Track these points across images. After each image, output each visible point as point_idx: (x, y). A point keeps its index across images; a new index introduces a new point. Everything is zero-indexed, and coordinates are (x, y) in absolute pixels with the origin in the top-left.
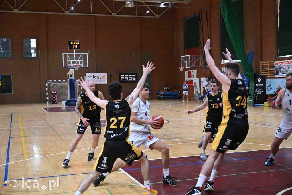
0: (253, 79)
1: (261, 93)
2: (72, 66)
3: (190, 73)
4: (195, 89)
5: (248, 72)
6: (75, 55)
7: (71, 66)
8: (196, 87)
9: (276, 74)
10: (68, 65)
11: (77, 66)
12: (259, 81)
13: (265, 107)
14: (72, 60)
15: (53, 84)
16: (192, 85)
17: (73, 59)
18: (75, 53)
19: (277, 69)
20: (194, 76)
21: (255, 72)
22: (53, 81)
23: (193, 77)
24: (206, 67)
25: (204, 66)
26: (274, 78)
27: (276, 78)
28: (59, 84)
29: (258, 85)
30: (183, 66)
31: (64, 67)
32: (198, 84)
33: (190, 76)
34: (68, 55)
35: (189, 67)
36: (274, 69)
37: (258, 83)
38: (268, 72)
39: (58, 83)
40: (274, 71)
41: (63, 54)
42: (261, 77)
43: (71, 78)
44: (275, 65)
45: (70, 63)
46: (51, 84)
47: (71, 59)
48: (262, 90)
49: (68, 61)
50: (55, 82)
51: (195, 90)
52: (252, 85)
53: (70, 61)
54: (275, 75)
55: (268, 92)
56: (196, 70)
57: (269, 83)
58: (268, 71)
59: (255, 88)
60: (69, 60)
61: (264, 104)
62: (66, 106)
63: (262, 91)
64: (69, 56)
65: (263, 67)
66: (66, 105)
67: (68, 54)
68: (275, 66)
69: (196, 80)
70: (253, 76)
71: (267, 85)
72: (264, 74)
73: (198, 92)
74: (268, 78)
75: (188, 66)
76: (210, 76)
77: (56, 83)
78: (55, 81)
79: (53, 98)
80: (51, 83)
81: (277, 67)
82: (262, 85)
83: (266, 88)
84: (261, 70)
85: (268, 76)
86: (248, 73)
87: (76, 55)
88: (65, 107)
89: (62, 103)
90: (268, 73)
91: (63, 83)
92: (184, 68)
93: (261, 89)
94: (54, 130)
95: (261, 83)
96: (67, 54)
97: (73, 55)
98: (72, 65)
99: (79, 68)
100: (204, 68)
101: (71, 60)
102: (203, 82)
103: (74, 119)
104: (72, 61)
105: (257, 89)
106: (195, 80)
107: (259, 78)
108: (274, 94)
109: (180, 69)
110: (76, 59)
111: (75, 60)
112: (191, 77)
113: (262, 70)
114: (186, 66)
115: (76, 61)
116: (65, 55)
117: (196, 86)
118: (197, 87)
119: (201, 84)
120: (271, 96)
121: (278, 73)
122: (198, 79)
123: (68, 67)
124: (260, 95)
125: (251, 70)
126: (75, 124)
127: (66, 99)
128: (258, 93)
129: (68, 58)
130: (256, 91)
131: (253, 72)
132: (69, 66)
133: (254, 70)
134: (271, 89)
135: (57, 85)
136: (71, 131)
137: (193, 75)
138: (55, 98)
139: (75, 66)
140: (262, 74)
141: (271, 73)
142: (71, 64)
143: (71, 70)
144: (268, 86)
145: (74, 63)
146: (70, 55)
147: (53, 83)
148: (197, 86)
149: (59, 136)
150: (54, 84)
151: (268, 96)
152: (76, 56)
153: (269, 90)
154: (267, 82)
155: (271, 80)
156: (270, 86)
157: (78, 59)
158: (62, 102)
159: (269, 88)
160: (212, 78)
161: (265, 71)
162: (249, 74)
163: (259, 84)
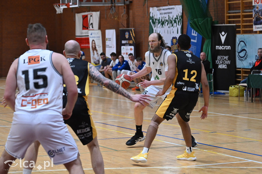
0: (210, 35)
1: (228, 65)
3: (85, 18)
4: (94, 55)
5: (197, 18)
8: (95, 51)
9: (256, 24)
12: (223, 39)
13: (230, 98)
16: (87, 45)
19: (257, 12)
20: (94, 25)
21: (213, 18)
23: (91, 26)
24: (115, 7)
25: (112, 3)
26: (251, 32)
27: (256, 32)
29: (221, 48)
30: (63, 3)
32: (99, 43)
33: (86, 26)
35: (76, 4)
36: (252, 12)
37: (220, 44)
38: (240, 19)
40: (251, 16)
42: (226, 29)
44: (253, 4)
48: (229, 59)
51: (94, 58)
52: (207, 46)
54: (254, 26)
55: (240, 64)
56: (98, 13)
57: (242, 43)
58: (239, 17)
59: (215, 54)
61: (228, 90)
63: (229, 62)
65: (230, 7)
68: (254, 7)
69: (96, 36)
70: (209, 27)
71: (238, 48)
72: (233, 22)
73: (99, 61)
74: (239, 32)
75: (73, 4)
76: (125, 26)
81: (257, 8)
82: (229, 48)
83: (237, 54)
84: (226, 15)
85: (239, 27)
86: (198, 21)
90: (239, 22)
92: (66, 7)
93: (226, 57)
95: (226, 43)
100: (111, 7)
102: (110, 39)
105: (219, 57)
106: (93, 35)
107: (223, 33)
108: (251, 67)
109: (57, 9)
112: (87, 29)
113: (229, 13)
114: (71, 4)
117: (95, 49)
118: (97, 51)
119: (107, 44)
120: (246, 72)
121: (258, 22)
122: (99, 32)
124: (223, 69)
125: (205, 14)
128: (220, 67)
130: (216, 61)
131: (209, 19)
133: (212, 13)
134: (246, 57)
137: (92, 24)
140: (230, 22)
141: (246, 21)
144: (240, 49)
148: (97, 48)
151: (239, 72)
153: (241, 58)
154: (237, 41)
155: (246, 36)
156: (244, 50)
159: (242, 54)
160: (128, 31)
161: (234, 17)
162: (200, 22)
163: (222, 45)
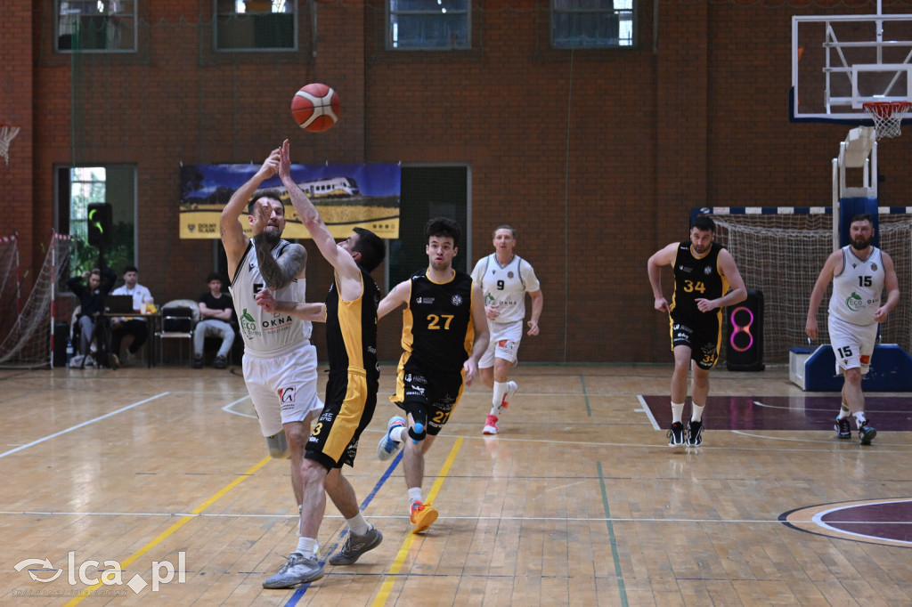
2: (855, 106)
6: (880, 30)
7: (848, 109)
10: (831, 101)
11: (890, 108)
14: (857, 68)
15: (742, 234)
17: (869, 56)
18: (884, 12)
22: (737, 211)
28: (779, 233)
31: (797, 115)
34: (829, 30)
39: (770, 225)
41: (796, 20)
43: (854, 192)
45: (842, 86)
46: (726, 231)
47: (855, 56)
49: (833, 75)
50: (753, 217)
53: (845, 69)
60: (836, 61)
62: (812, 394)
64: (839, 39)
66: (810, 387)
67: (833, 24)
77: (763, 225)
78: (749, 211)
79: (736, 329)
80: (725, 225)
87: (891, 30)
88: (804, 395)
89: (787, 371)
91: (810, 228)
94: (614, 545)
96: (823, 25)
97: (868, 30)
98: (856, 100)
99: (905, 122)
101: (850, 65)
103: (802, 485)
104: (860, 74)
110: (885, 61)
111: (879, 67)
115: (892, 74)
116: (812, 34)
123: (829, 115)
126: (783, 517)
127: (815, 344)
129: (833, 50)
132: (834, 109)
135: (766, 239)
136: (725, 564)
138: (747, 329)
139: (878, 107)
142: (850, 95)
143: (854, 134)
145: (870, 83)
146: (843, 31)
147: (741, 228)
149: (621, 584)
150: (750, 237)
152: (885, 38)
157: (901, 61)
158: (787, 360)
